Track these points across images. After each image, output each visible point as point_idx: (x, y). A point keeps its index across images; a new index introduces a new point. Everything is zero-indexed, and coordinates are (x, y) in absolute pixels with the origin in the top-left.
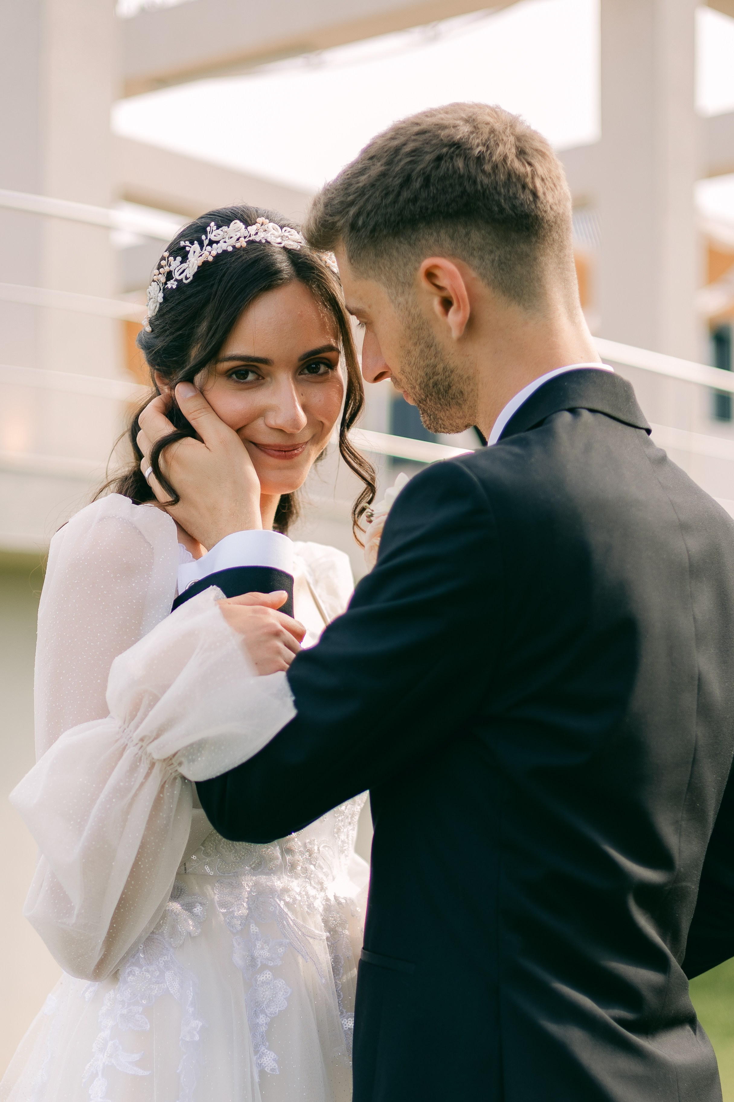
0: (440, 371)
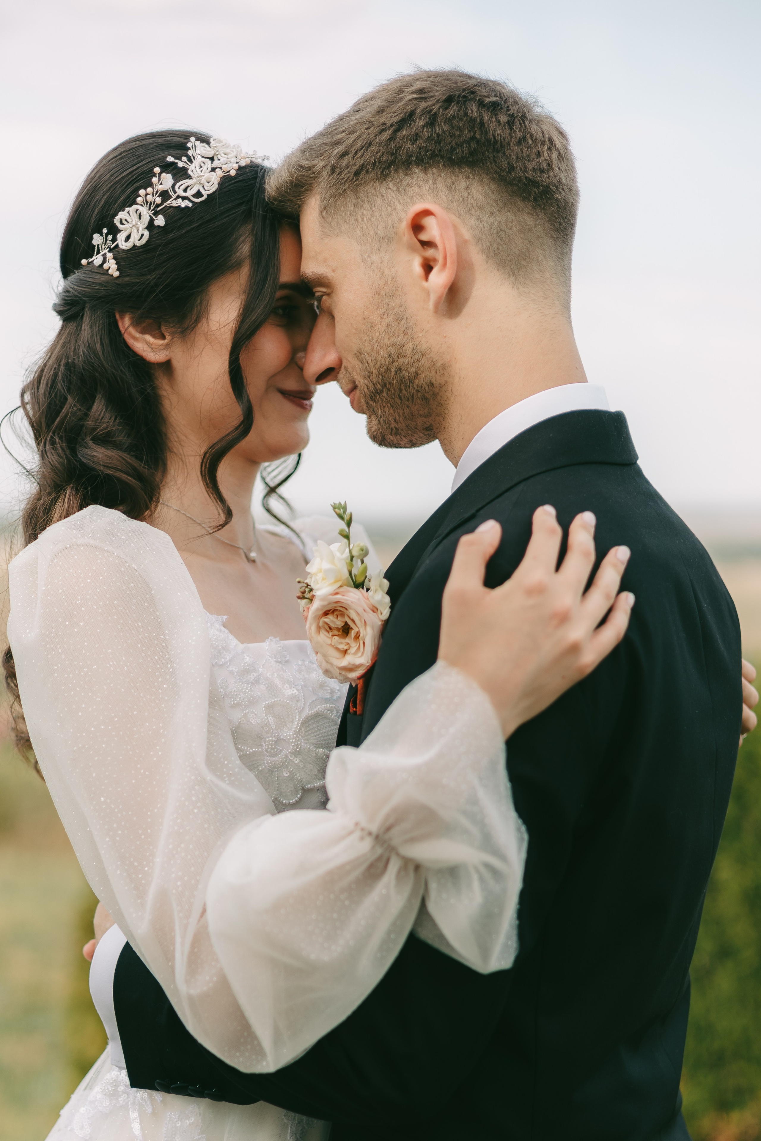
0: (409, 352)
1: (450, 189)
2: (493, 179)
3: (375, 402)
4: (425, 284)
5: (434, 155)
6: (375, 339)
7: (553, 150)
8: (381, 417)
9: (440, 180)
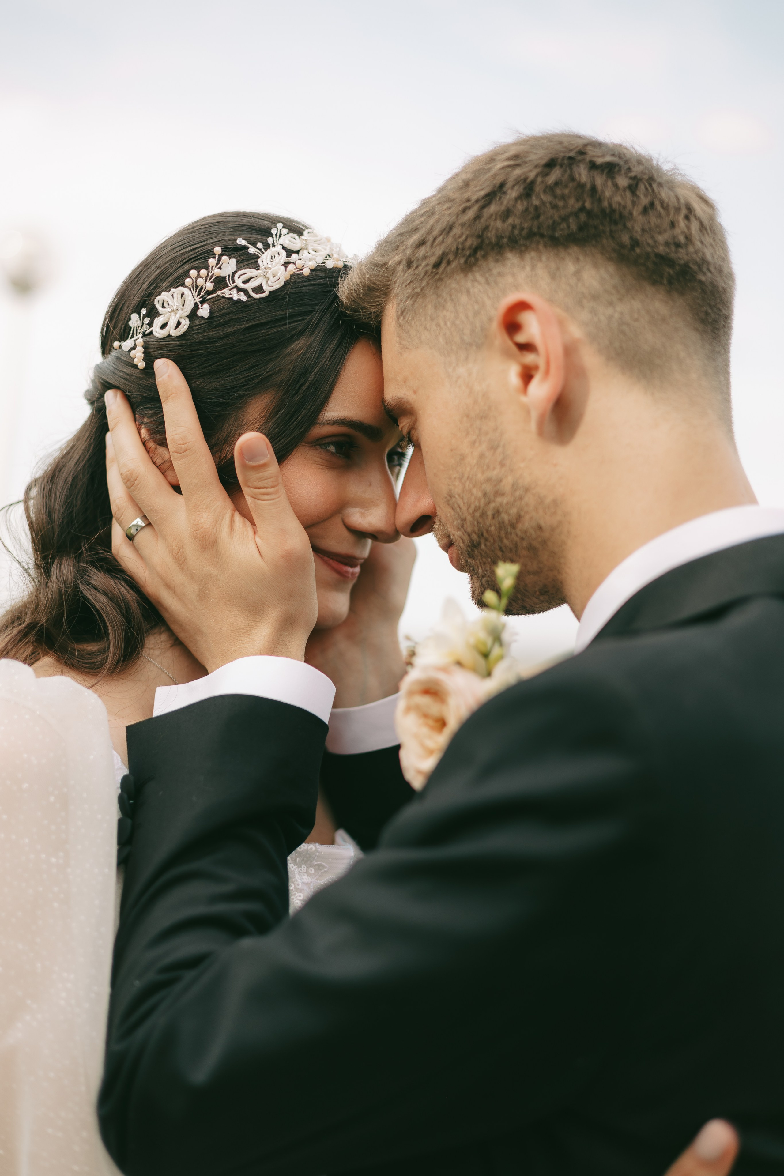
1: (553, 277)
2: (610, 259)
3: (474, 558)
4: (524, 399)
5: (531, 235)
6: (466, 476)
7: (692, 218)
8: (483, 577)
9: (540, 265)
